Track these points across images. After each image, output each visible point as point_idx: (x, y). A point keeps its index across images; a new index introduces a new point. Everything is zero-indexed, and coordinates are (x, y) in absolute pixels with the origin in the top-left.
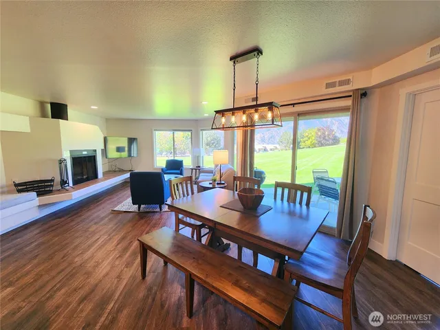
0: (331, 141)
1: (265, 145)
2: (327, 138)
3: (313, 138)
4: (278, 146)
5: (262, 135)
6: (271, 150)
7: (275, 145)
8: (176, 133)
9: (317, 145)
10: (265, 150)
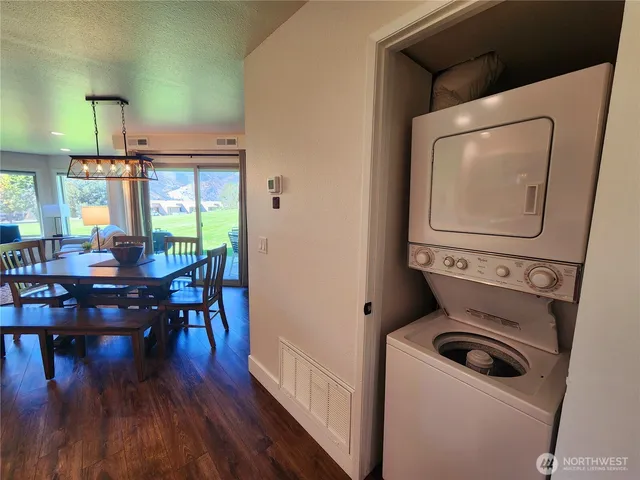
4: (220, 203)
6: (211, 209)
7: (217, 202)
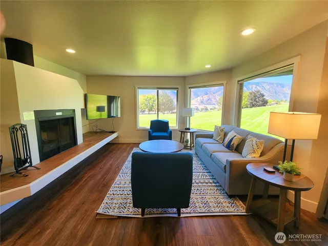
0: (260, 102)
1: (206, 106)
2: (257, 100)
3: (246, 100)
4: (217, 106)
5: (202, 98)
6: (211, 109)
8: (160, 91)
9: (249, 106)
10: (206, 109)
